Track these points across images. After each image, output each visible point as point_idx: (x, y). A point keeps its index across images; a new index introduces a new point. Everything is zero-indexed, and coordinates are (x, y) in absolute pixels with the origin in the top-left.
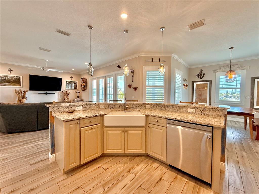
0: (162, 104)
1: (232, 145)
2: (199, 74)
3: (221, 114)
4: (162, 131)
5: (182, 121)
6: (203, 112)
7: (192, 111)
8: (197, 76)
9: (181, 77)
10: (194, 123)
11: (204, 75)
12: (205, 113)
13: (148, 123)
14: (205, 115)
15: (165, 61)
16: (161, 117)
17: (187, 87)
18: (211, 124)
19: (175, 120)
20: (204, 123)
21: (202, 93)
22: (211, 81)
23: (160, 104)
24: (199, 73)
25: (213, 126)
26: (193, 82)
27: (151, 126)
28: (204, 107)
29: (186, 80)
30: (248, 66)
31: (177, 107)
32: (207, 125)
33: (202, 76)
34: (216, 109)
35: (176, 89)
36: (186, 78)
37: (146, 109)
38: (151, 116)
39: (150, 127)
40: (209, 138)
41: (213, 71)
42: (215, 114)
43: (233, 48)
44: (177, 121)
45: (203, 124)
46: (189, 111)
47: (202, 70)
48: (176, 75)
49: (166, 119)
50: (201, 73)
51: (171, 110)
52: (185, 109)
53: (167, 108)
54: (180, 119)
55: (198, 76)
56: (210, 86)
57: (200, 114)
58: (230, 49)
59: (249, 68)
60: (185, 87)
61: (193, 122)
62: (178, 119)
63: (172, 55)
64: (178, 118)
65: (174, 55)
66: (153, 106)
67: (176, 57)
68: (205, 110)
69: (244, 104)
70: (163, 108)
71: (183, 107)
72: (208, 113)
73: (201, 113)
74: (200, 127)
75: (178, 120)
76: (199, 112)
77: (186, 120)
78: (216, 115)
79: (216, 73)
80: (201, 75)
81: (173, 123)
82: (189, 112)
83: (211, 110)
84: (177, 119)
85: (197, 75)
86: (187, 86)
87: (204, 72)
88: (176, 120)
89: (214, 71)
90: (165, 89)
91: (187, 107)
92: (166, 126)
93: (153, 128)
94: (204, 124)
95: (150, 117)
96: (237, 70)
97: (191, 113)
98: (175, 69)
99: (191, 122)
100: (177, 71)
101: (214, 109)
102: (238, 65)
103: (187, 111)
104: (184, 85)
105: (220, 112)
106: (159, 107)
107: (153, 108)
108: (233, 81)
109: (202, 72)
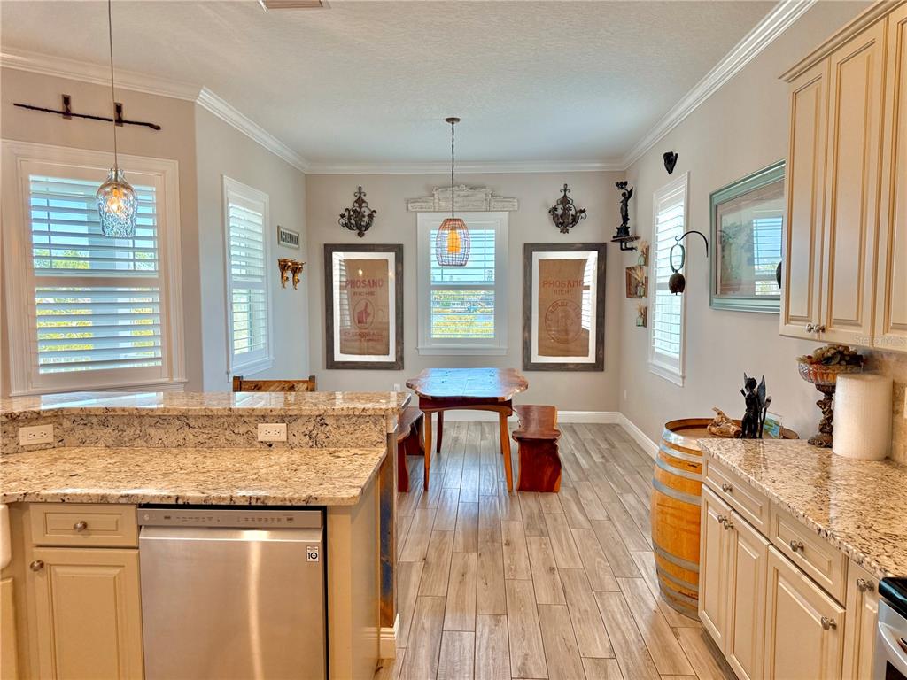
0: (124, 410)
1: (445, 535)
2: (352, 213)
3: (375, 436)
4: (116, 571)
5: (209, 503)
6: (315, 432)
7: (272, 434)
8: (342, 221)
9: (260, 222)
10: (259, 503)
11: (371, 216)
12: (322, 436)
13: (28, 547)
14: (322, 446)
15: (158, 128)
16: (104, 501)
17: (300, 276)
18: (316, 499)
19: (174, 503)
20: (294, 499)
21: (366, 307)
22: (398, 250)
23: (114, 410)
24: (350, 207)
25: (323, 504)
26: (329, 249)
27: (47, 560)
28: (317, 413)
29: (294, 240)
30: (514, 198)
31: (203, 421)
32: (304, 504)
33: (366, 219)
34: (360, 416)
35: (234, 291)
36: (291, 226)
37: (20, 450)
38: (46, 502)
39: (42, 565)
40: (310, 555)
41: (407, 203)
42: (357, 438)
43: (458, 120)
44: (187, 506)
45: (288, 504)
46: (261, 437)
47: (363, 191)
48: (232, 212)
49: (132, 504)
50: (360, 207)
51: (173, 437)
52: (243, 429)
53: (152, 431)
54: (199, 498)
55: (349, 219)
56: (397, 274)
57: (307, 444)
58: (448, 120)
59: (516, 208)
60: (289, 274)
61: (254, 503)
62: (189, 498)
63: (197, 96)
64: (189, 494)
65: (207, 99)
66: (67, 424)
67: (219, 106)
68: (322, 425)
69: (508, 350)
70: (129, 432)
71: (232, 419)
72: (336, 435)
73: (307, 438)
74: (279, 520)
75: (191, 502)
76: (303, 437)
77: (224, 499)
78: (360, 443)
79: (416, 212)
80: (358, 219)
81: (167, 522)
82: (259, 440)
83: (343, 421)
84: (183, 497)
85: (342, 216)
86: (296, 269)
87: (372, 202)
88: (180, 502)
89: (410, 205)
90: (166, 295)
91: (252, 419)
92: (134, 544)
93: (58, 570)
94: (294, 504)
95: (35, 514)
96: (484, 208)
97: (270, 446)
98: (222, 176)
99: (247, 503)
100: (232, 188)
101: (355, 419)
102: (485, 187)
103: (250, 438)
104: (283, 266)
105: (373, 426)
106: (110, 430)
107: (67, 438)
108: (462, 265)
109: (364, 201)
